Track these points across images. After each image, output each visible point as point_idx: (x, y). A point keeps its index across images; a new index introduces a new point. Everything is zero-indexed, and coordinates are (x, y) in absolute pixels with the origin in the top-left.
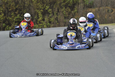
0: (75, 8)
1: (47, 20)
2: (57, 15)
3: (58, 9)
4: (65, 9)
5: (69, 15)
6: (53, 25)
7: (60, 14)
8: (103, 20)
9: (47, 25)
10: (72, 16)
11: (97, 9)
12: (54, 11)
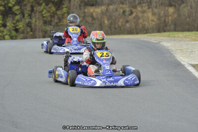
0: (63, 6)
1: (10, 26)
2: (31, 18)
3: (32, 7)
4: (46, 7)
5: (51, 18)
6: (22, 35)
7: (35, 16)
8: (115, 28)
9: (12, 35)
10: (58, 21)
11: (104, 8)
12: (25, 10)
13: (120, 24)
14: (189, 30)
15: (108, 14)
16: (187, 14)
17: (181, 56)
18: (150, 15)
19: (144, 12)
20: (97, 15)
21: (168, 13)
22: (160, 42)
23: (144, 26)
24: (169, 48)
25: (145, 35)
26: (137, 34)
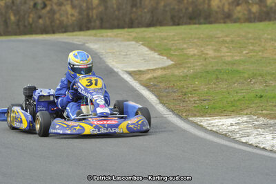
13: (31, 20)
14: (119, 27)
15: (14, 8)
16: (115, 6)
17: (113, 61)
18: (68, 8)
19: (60, 4)
21: (92, 5)
22: (84, 44)
23: (61, 22)
24: (98, 51)
25: (65, 34)
26: (54, 32)
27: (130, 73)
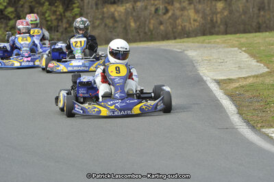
0: (74, 5)
3: (31, 8)
4: (50, 7)
5: (58, 23)
8: (145, 33)
10: (67, 26)
11: (129, 6)
12: (21, 13)
13: (151, 26)
14: (245, 32)
15: (134, 14)
16: (241, 10)
17: (206, 69)
18: (191, 13)
19: (183, 9)
20: (120, 15)
21: (216, 9)
22: (184, 50)
24: (194, 59)
27: (218, 82)
